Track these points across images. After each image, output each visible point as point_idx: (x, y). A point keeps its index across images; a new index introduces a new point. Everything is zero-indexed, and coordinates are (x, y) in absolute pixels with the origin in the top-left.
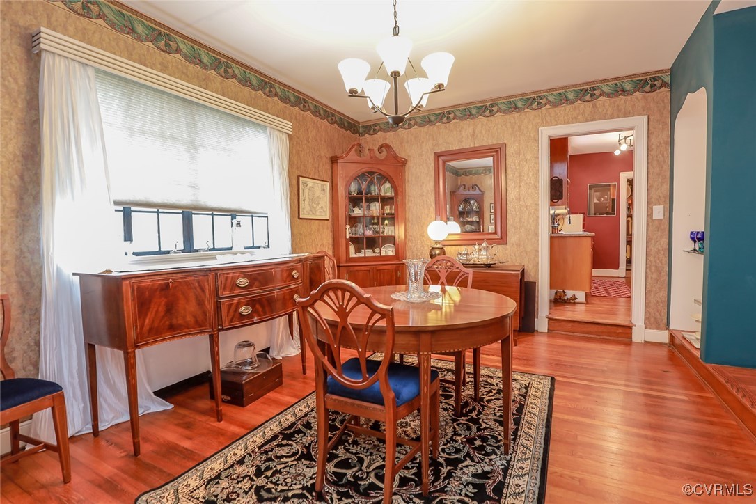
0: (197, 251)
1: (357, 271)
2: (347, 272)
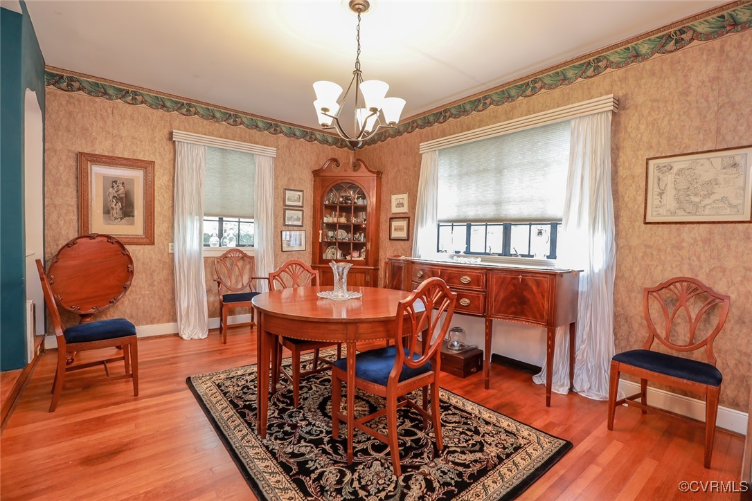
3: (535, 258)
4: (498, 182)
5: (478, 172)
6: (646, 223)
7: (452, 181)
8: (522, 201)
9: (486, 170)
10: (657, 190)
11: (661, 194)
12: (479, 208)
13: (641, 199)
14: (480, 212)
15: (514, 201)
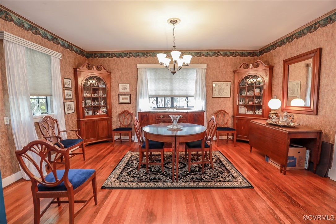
0: (174, 107)
1: (241, 120)
2: (237, 120)
3: (184, 108)
4: (171, 83)
5: (163, 79)
6: (212, 97)
7: (152, 81)
8: (180, 90)
9: (166, 79)
10: (214, 90)
11: (215, 91)
12: (164, 91)
13: (211, 91)
14: (165, 93)
15: (177, 90)
